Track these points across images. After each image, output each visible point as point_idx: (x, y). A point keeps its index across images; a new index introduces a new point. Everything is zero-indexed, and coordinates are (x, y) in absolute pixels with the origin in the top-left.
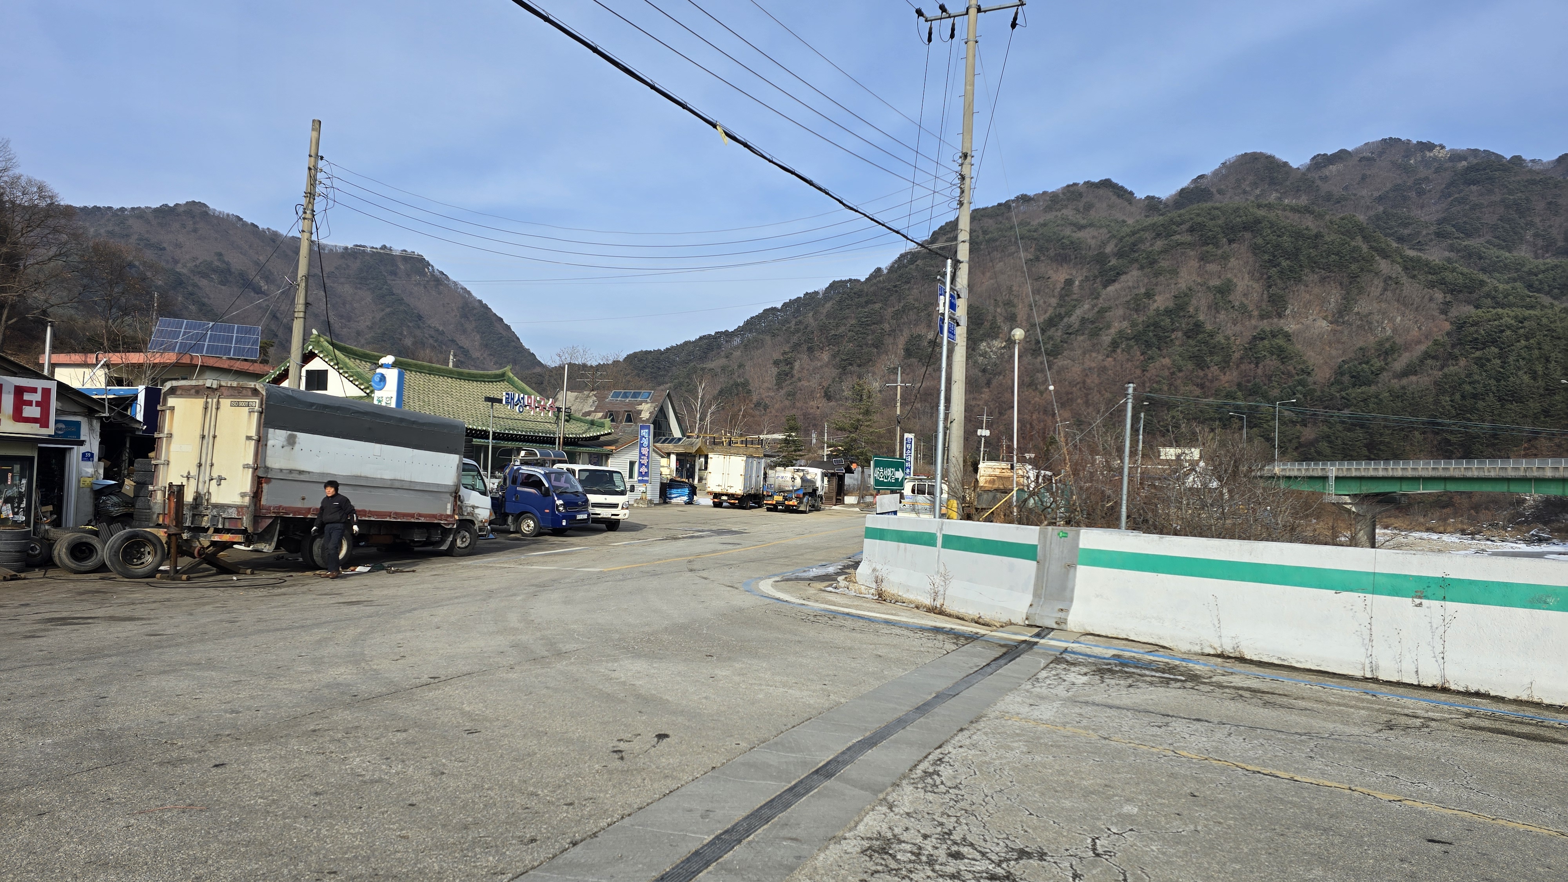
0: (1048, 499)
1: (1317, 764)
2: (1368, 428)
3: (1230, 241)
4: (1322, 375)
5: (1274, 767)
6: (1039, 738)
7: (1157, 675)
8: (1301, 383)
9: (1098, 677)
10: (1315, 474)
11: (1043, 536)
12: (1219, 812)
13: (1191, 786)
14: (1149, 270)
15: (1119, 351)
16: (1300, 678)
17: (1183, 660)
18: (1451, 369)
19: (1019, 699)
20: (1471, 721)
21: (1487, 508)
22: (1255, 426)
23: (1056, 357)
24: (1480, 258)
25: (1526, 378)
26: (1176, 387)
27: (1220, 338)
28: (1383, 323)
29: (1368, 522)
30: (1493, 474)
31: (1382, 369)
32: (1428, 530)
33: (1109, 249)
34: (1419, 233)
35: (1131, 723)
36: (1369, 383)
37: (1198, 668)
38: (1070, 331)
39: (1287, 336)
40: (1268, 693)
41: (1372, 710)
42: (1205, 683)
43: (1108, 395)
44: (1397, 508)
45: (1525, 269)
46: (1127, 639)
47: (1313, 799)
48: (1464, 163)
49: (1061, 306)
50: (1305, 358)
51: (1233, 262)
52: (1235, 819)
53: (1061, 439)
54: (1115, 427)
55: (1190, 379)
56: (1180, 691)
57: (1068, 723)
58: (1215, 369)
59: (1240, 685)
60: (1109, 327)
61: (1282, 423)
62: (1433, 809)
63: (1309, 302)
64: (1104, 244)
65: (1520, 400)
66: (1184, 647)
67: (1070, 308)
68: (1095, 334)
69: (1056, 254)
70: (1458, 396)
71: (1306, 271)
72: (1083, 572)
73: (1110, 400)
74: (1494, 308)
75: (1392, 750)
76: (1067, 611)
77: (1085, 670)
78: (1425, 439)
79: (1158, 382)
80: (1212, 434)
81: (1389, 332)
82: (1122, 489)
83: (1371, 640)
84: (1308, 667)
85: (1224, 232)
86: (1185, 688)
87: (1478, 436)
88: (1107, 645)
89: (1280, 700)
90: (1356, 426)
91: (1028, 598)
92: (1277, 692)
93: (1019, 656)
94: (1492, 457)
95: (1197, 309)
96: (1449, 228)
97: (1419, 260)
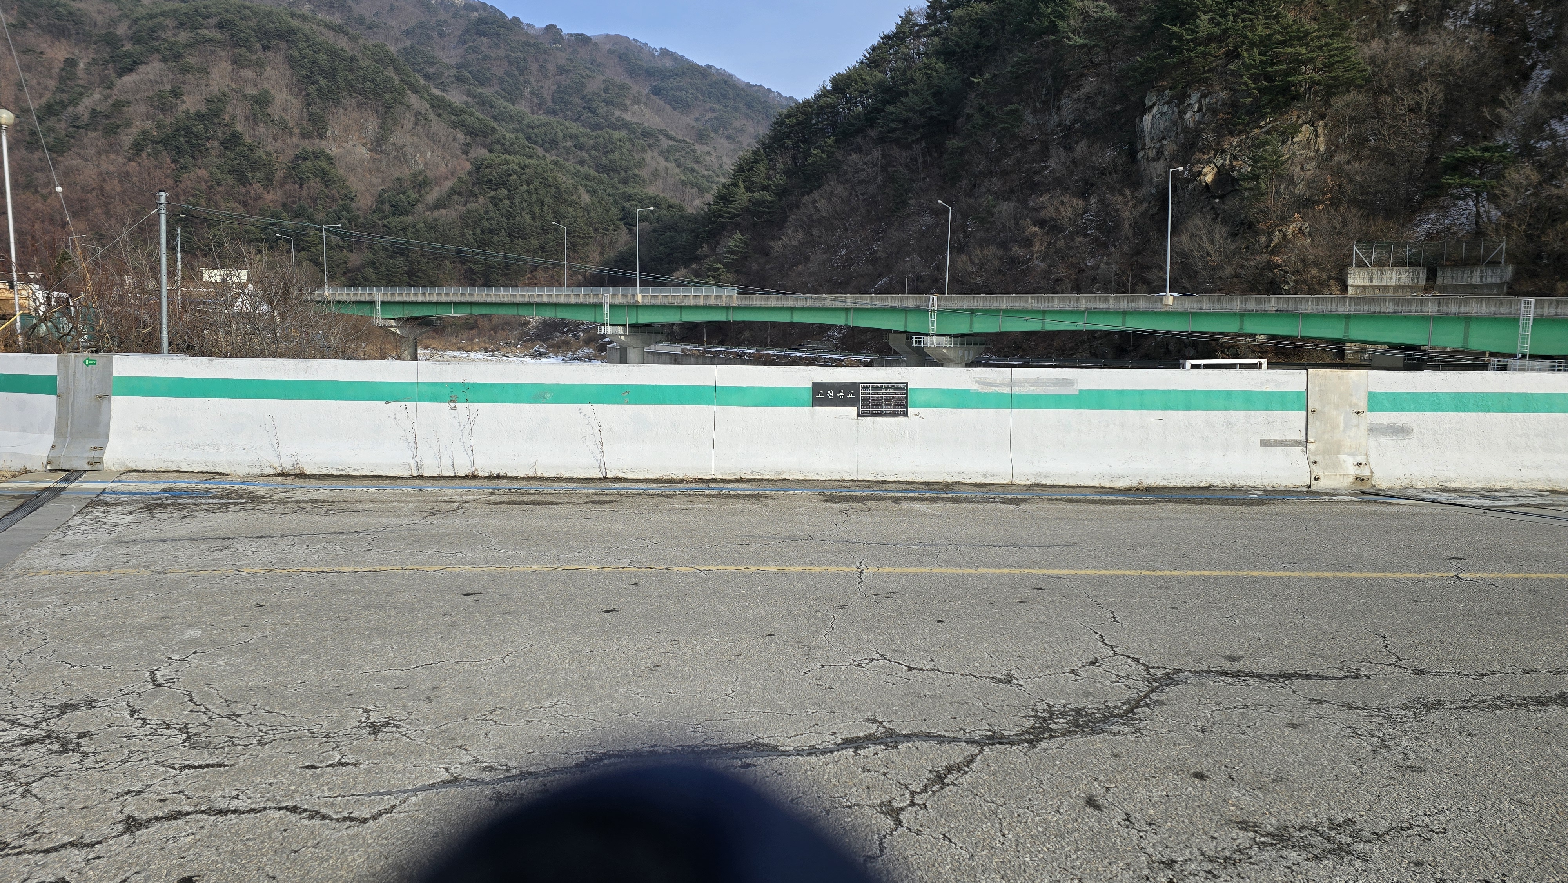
0: (65, 324)
1: (375, 555)
2: (408, 255)
3: (265, 48)
4: (364, 201)
5: (336, 564)
6: (76, 588)
7: (214, 501)
8: (345, 208)
9: (145, 514)
10: (363, 299)
11: (63, 365)
12: (286, 614)
13: (258, 598)
14: (174, 64)
15: (144, 155)
16: (358, 485)
17: (242, 483)
18: (472, 206)
19: (48, 552)
20: (494, 498)
21: (502, 329)
22: (303, 249)
23: (60, 153)
24: (492, 107)
25: (528, 218)
26: (216, 203)
27: (260, 153)
28: (416, 156)
29: (411, 343)
30: (506, 300)
31: (417, 201)
32: (459, 349)
33: (122, 30)
34: (442, 73)
35: (188, 553)
36: (406, 213)
37: (258, 489)
38: (78, 124)
39: (330, 159)
40: (328, 502)
41: (419, 501)
42: (266, 502)
43: (134, 206)
44: (434, 330)
45: (525, 122)
46: (177, 471)
47: (372, 583)
48: (476, 14)
49: (63, 91)
50: (348, 183)
51: (269, 71)
52: (302, 617)
53: (77, 254)
54: (146, 243)
55: (232, 195)
56: (241, 514)
57: (113, 566)
58: (257, 187)
59: (301, 498)
60: (128, 125)
61: (330, 247)
62: (469, 570)
63: (349, 126)
64: (113, 23)
65: (524, 237)
66: (243, 471)
67: (75, 95)
68: (111, 131)
69: (49, 24)
70: (478, 231)
71: (344, 93)
72: (119, 403)
73: (138, 213)
74: (503, 154)
75: (435, 531)
76: (103, 448)
77: (130, 508)
78: (454, 268)
79: (195, 196)
80: (259, 256)
81: (421, 166)
82: (160, 313)
83: (416, 443)
84: (363, 474)
85: (257, 36)
86: (245, 510)
87: (494, 267)
88: (155, 479)
89: (339, 506)
90: (397, 253)
91: (49, 439)
92: (336, 499)
93: (42, 505)
94: (506, 285)
95: (233, 118)
96: (467, 75)
97: (443, 100)
